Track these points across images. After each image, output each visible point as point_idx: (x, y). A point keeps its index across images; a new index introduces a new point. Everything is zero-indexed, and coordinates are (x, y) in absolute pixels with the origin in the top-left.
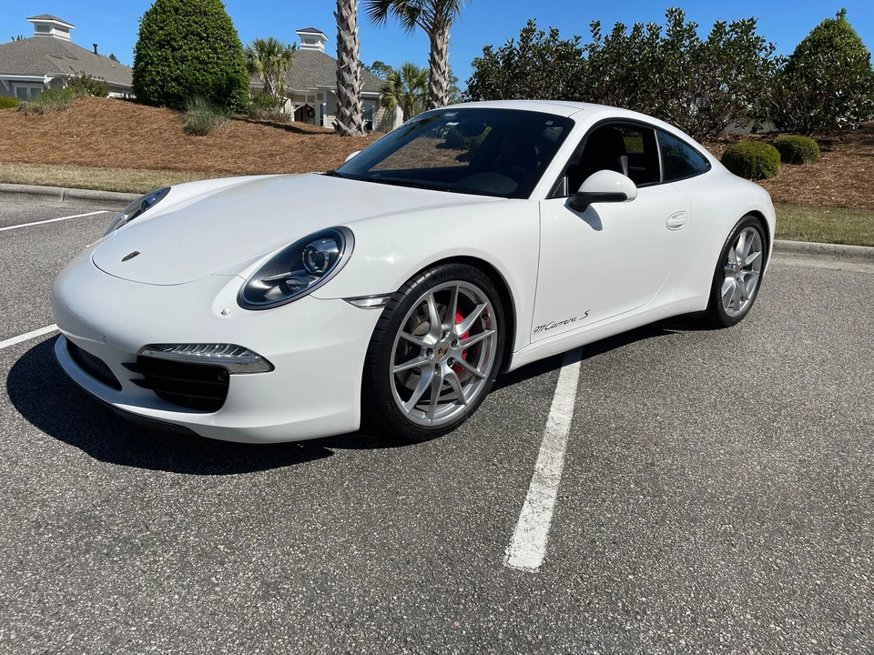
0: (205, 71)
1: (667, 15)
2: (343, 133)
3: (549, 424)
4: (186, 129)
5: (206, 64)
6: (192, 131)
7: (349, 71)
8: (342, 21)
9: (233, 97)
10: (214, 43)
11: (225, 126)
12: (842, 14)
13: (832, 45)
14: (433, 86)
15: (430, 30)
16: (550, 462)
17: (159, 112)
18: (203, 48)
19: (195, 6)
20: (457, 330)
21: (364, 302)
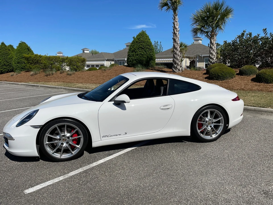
7: (176, 54)
9: (150, 63)
10: (146, 49)
14: (210, 55)
15: (210, 38)
18: (143, 51)
19: (142, 40)
20: (68, 135)
21: (35, 127)
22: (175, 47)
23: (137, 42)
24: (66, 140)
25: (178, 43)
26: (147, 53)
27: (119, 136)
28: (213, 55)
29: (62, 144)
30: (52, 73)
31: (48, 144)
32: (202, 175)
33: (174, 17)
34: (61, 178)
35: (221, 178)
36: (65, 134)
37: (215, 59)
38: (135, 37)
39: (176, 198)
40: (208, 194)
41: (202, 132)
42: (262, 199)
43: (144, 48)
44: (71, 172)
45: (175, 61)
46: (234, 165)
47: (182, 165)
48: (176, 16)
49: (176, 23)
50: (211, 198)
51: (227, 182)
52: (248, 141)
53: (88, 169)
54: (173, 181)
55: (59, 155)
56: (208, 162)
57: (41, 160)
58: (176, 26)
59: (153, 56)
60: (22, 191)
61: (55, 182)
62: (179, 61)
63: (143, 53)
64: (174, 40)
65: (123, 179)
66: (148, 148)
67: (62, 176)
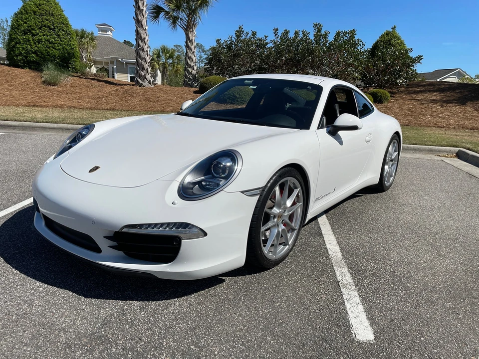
0: (53, 48)
1: (314, 27)
2: (141, 85)
3: (330, 253)
4: (44, 82)
5: (54, 44)
6: (47, 83)
7: (143, 50)
8: (138, 22)
9: (71, 63)
10: (58, 32)
11: (67, 80)
12: (394, 28)
13: (390, 44)
14: (188, 60)
15: (185, 29)
16: (344, 275)
17: (24, 71)
18: (52, 35)
19: (46, 10)
21: (251, 192)
22: (141, 37)
25: (145, 30)
26: (61, 41)
27: (328, 196)
28: (192, 60)
43: (55, 28)
63: (52, 40)
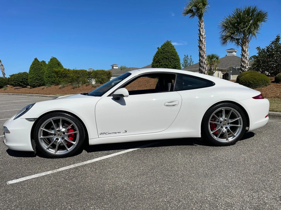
7: (202, 62)
14: (242, 63)
15: (242, 45)
19: (166, 50)
20: (63, 130)
21: (29, 120)
22: (201, 55)
23: (161, 52)
24: (61, 135)
25: (204, 51)
26: (171, 64)
27: (118, 134)
28: (245, 63)
29: (57, 139)
30: (78, 86)
31: (43, 138)
32: (206, 177)
33: (200, 23)
34: (49, 173)
35: (229, 182)
36: (60, 129)
37: (247, 67)
38: (160, 48)
39: (166, 198)
40: (206, 197)
41: (216, 134)
42: (276, 206)
43: (169, 58)
44: (62, 167)
45: (201, 70)
46: (250, 169)
47: (185, 166)
48: (201, 22)
49: (201, 30)
50: (209, 201)
51: (235, 185)
52: (274, 147)
53: (80, 166)
54: (168, 181)
55: (54, 151)
56: (218, 164)
57: (37, 157)
58: (202, 33)
59: (179, 66)
60: (6, 182)
61: (41, 175)
62: (206, 70)
63: (167, 64)
64: (200, 48)
65: (113, 177)
66: (152, 150)
67: (51, 171)
